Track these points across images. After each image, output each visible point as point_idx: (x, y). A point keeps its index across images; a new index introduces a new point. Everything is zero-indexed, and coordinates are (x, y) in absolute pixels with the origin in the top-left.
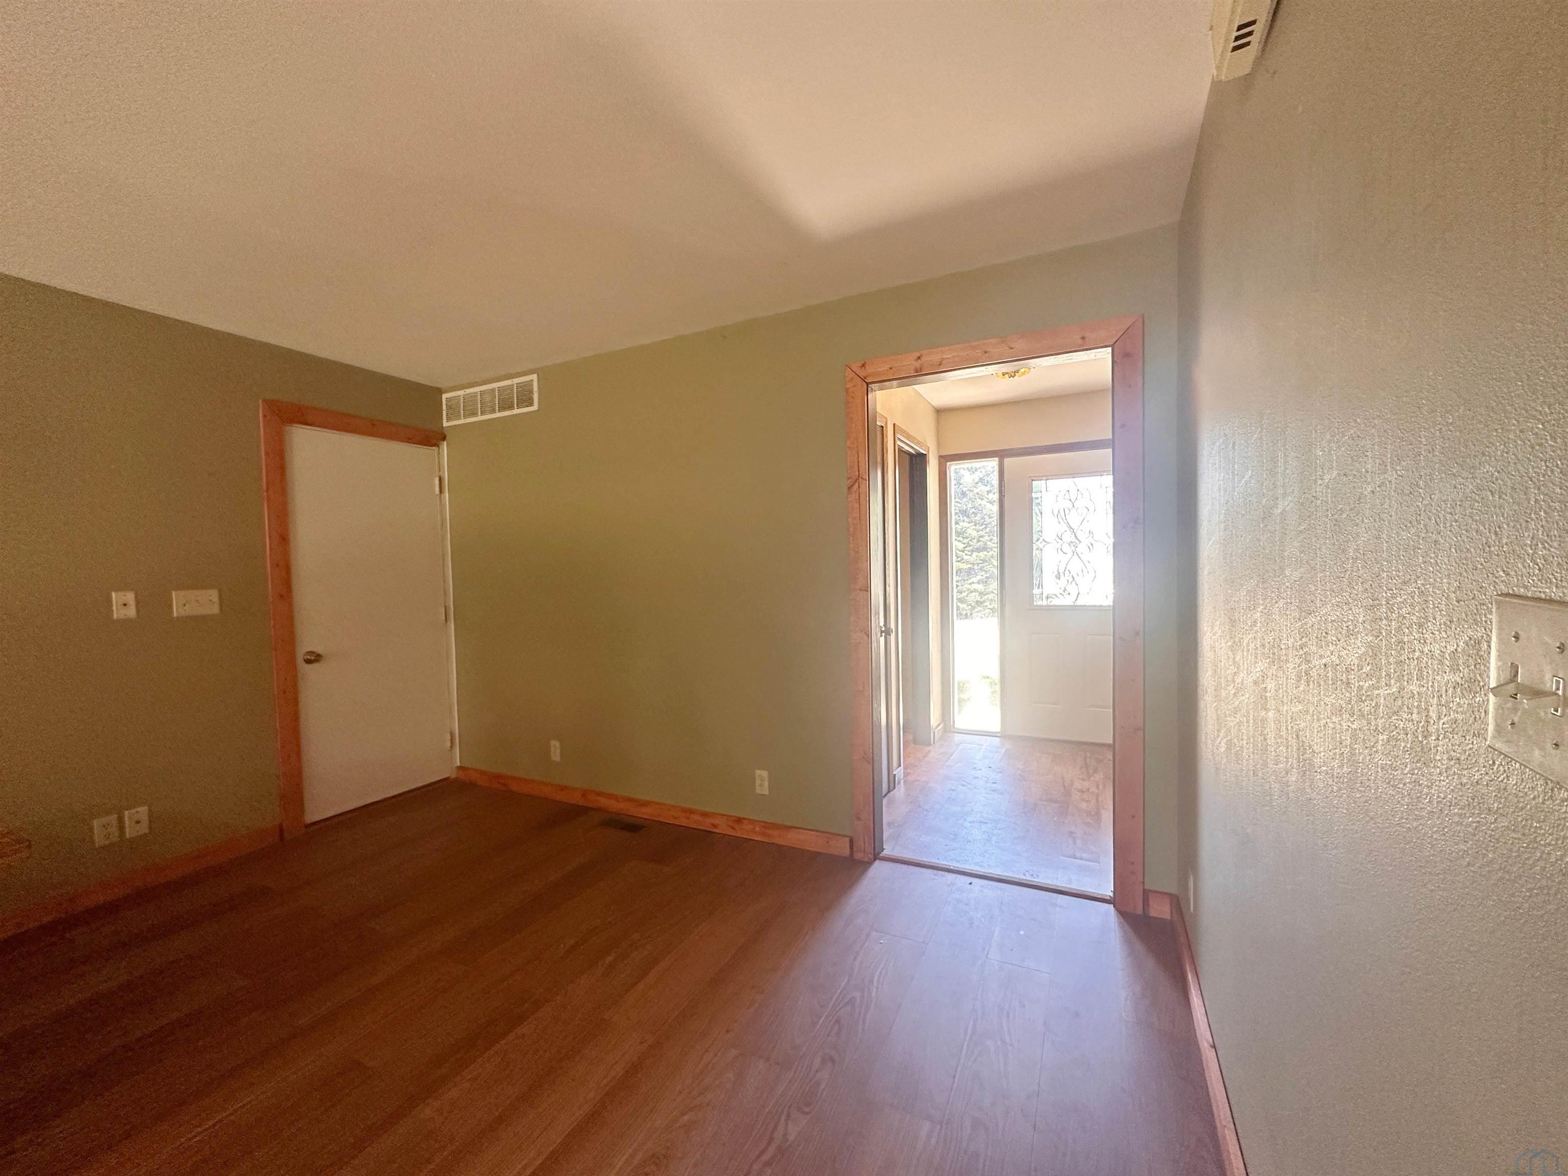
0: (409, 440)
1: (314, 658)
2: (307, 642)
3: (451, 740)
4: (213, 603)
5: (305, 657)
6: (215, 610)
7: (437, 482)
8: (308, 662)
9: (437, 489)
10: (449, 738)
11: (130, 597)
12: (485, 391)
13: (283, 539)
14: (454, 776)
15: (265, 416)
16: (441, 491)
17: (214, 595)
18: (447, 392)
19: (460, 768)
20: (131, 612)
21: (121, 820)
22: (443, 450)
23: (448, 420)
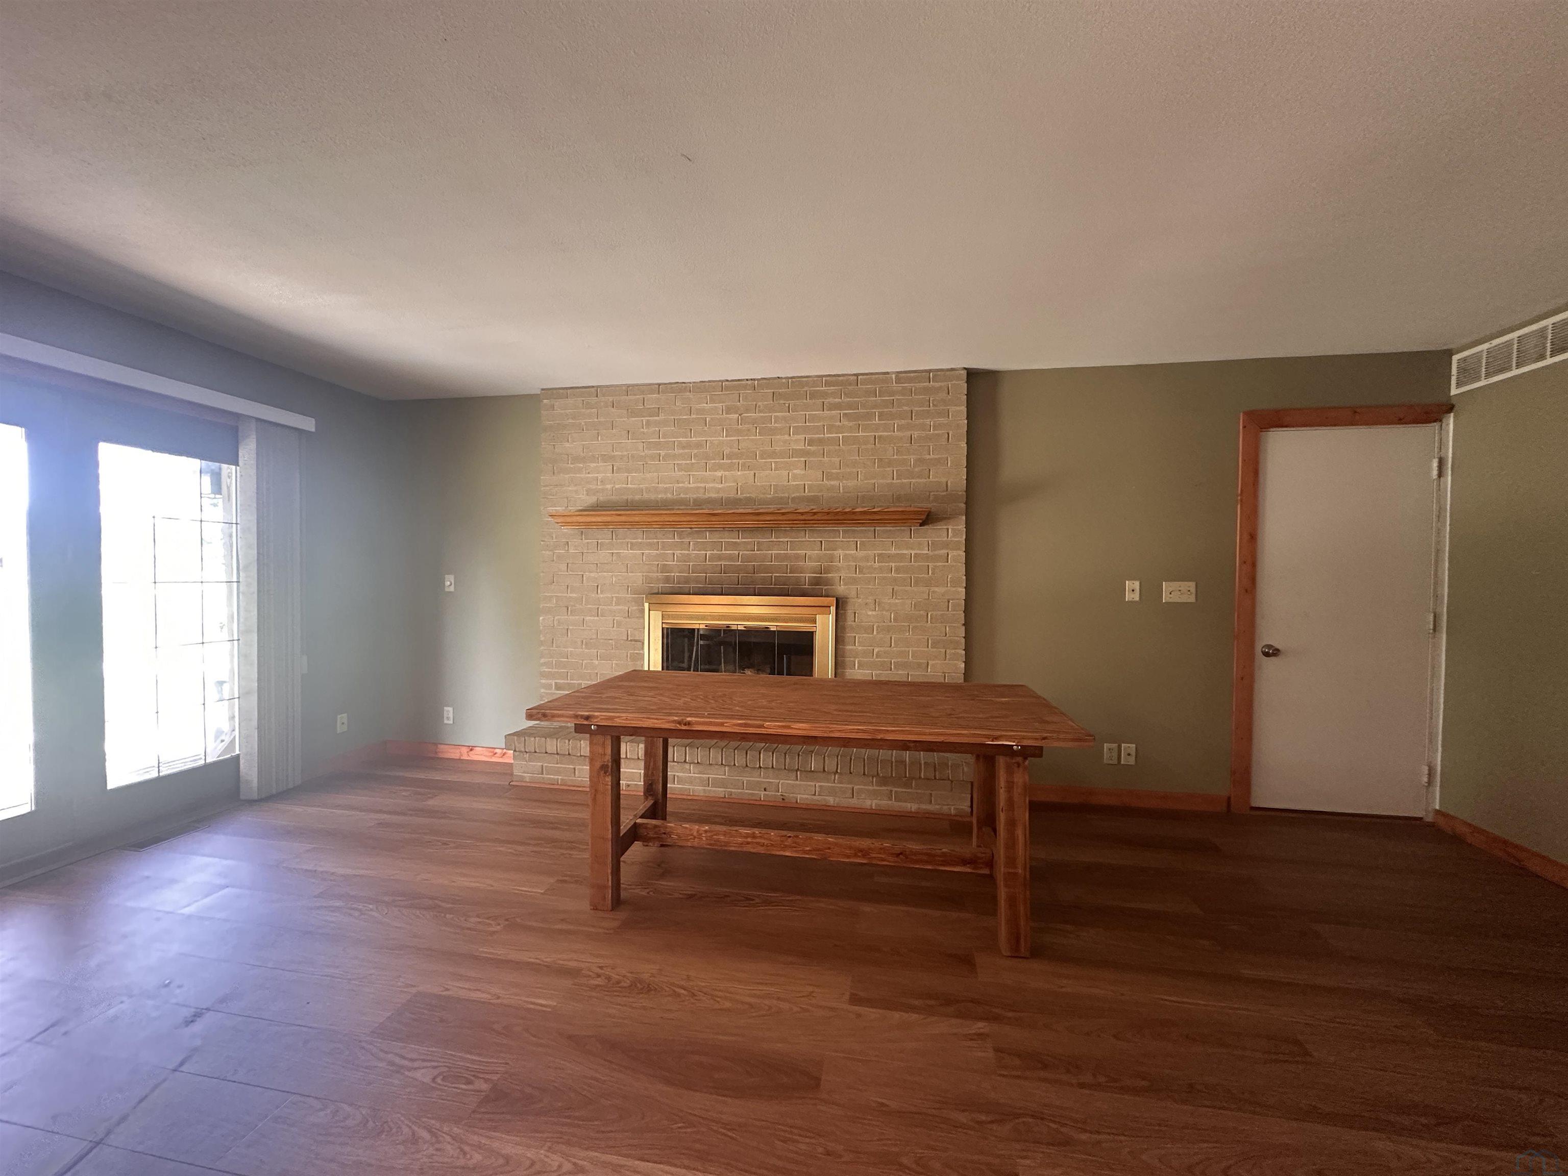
0: (1401, 421)
1: (1272, 652)
2: (1268, 635)
3: (1430, 775)
4: (1191, 593)
5: (1264, 649)
6: (1192, 599)
7: (1435, 464)
8: (1267, 654)
9: (1435, 473)
10: (1426, 772)
11: (1136, 585)
12: (1523, 335)
13: (1252, 537)
14: (1429, 819)
15: (1244, 427)
16: (1440, 474)
17: (1192, 585)
18: (1458, 352)
19: (1437, 812)
20: (1136, 597)
21: (1119, 747)
22: (1448, 425)
23: (1458, 385)
